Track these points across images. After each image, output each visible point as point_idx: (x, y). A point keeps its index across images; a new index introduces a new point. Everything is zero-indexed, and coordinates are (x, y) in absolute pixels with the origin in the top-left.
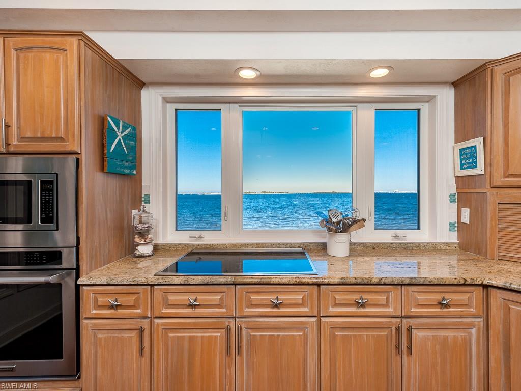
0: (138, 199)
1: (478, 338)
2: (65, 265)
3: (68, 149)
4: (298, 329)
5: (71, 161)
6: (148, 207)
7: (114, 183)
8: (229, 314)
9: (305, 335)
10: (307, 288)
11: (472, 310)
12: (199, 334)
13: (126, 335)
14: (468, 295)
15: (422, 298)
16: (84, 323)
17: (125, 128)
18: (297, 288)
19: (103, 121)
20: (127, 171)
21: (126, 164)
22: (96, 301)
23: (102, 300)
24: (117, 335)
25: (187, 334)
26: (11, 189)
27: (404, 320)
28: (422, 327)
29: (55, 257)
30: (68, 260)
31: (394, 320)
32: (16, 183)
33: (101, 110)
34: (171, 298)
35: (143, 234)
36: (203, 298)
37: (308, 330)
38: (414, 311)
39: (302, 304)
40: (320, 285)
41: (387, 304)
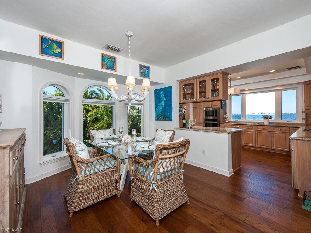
0: (226, 113)
2: (218, 121)
7: (223, 110)
10: (253, 126)
11: (287, 131)
14: (286, 129)
18: (251, 126)
20: (224, 108)
27: (272, 132)
31: (270, 132)
32: (210, 111)
34: (232, 126)
35: (227, 120)
36: (236, 126)
37: (253, 133)
38: (274, 131)
39: (252, 128)
40: (255, 125)
41: (268, 129)
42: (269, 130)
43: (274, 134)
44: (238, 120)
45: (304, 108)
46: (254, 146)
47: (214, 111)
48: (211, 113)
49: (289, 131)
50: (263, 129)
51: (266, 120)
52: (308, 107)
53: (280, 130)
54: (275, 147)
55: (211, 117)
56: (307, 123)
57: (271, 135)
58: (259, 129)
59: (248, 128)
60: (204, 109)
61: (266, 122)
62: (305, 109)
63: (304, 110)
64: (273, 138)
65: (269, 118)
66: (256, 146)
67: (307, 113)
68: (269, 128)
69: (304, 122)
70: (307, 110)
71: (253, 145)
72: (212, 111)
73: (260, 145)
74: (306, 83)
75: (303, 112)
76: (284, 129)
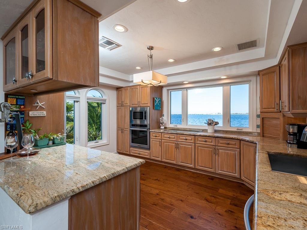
0: (162, 115)
1: (238, 154)
2: (148, 128)
3: (148, 106)
4: (190, 146)
5: (149, 108)
6: (163, 117)
7: (156, 111)
8: (176, 140)
9: (192, 147)
10: (192, 136)
11: (236, 146)
12: (170, 144)
13: (157, 142)
14: (235, 142)
15: (221, 141)
16: (151, 139)
17: (158, 99)
18: (190, 136)
19: (154, 98)
20: (159, 109)
21: (159, 107)
22: (152, 135)
23: (154, 135)
24: (156, 142)
25: (168, 143)
26: (137, 113)
27: (216, 147)
28: (221, 149)
29: (146, 126)
30: (148, 127)
31: (214, 146)
32: (138, 112)
33: (154, 96)
34: (165, 136)
35: (162, 124)
36: (171, 136)
37: (192, 146)
38: (219, 145)
39: (191, 140)
40: (195, 136)
41: (212, 142)
42: (212, 144)
43: (220, 151)
44: (177, 125)
45: (259, 111)
46: (194, 167)
47: (142, 112)
48: (138, 115)
49: (239, 146)
50: (206, 141)
51: (211, 127)
52: (264, 108)
53: (228, 144)
54: (220, 170)
55: (138, 122)
56: (263, 133)
57: (215, 151)
58: (200, 141)
59: (186, 139)
60: (131, 108)
61: (210, 131)
62: (261, 112)
63: (259, 113)
64: (219, 156)
65: (214, 124)
66: (196, 168)
67: (263, 118)
68: (213, 140)
69: (259, 130)
70: (263, 114)
71: (192, 166)
72: (140, 112)
73: (201, 166)
74: (262, 72)
75: (258, 116)
76: (233, 142)
